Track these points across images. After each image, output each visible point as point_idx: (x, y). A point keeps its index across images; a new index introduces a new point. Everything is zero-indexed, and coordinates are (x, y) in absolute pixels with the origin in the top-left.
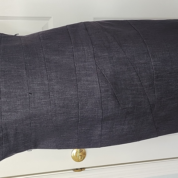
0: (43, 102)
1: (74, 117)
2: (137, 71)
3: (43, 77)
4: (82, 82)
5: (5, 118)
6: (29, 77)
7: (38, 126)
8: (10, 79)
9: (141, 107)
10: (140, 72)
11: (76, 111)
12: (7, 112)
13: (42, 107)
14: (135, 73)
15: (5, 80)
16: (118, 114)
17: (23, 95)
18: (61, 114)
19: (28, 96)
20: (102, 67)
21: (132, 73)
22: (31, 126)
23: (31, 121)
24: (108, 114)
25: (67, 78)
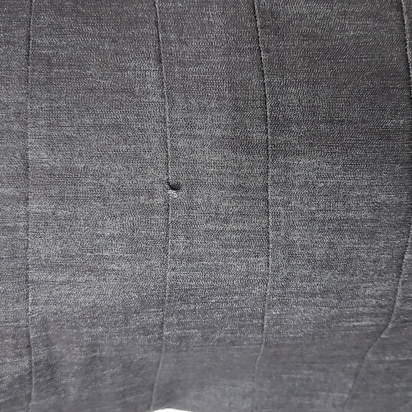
0: (234, 232)
1: (370, 314)
3: (240, 103)
5: (43, 297)
6: (173, 102)
7: (192, 337)
8: (76, 104)
11: (385, 287)
12: (54, 268)
13: (226, 255)
15: (51, 110)
17: (137, 193)
18: (314, 295)
19: (161, 200)
22: (160, 338)
23: (168, 315)
25: (364, 121)
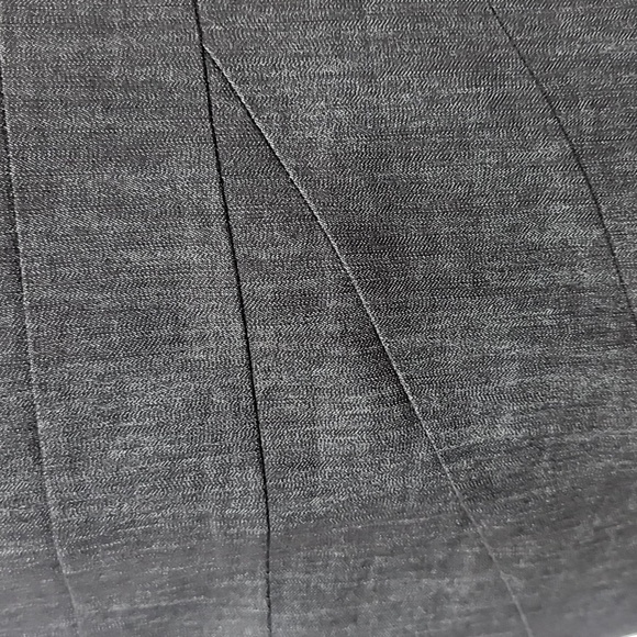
2: (571, 132)
4: (63, 212)
9: (595, 443)
10: (598, 136)
14: (556, 149)
16: (403, 499)
20: (262, 81)
21: (526, 147)
24: (316, 501)
